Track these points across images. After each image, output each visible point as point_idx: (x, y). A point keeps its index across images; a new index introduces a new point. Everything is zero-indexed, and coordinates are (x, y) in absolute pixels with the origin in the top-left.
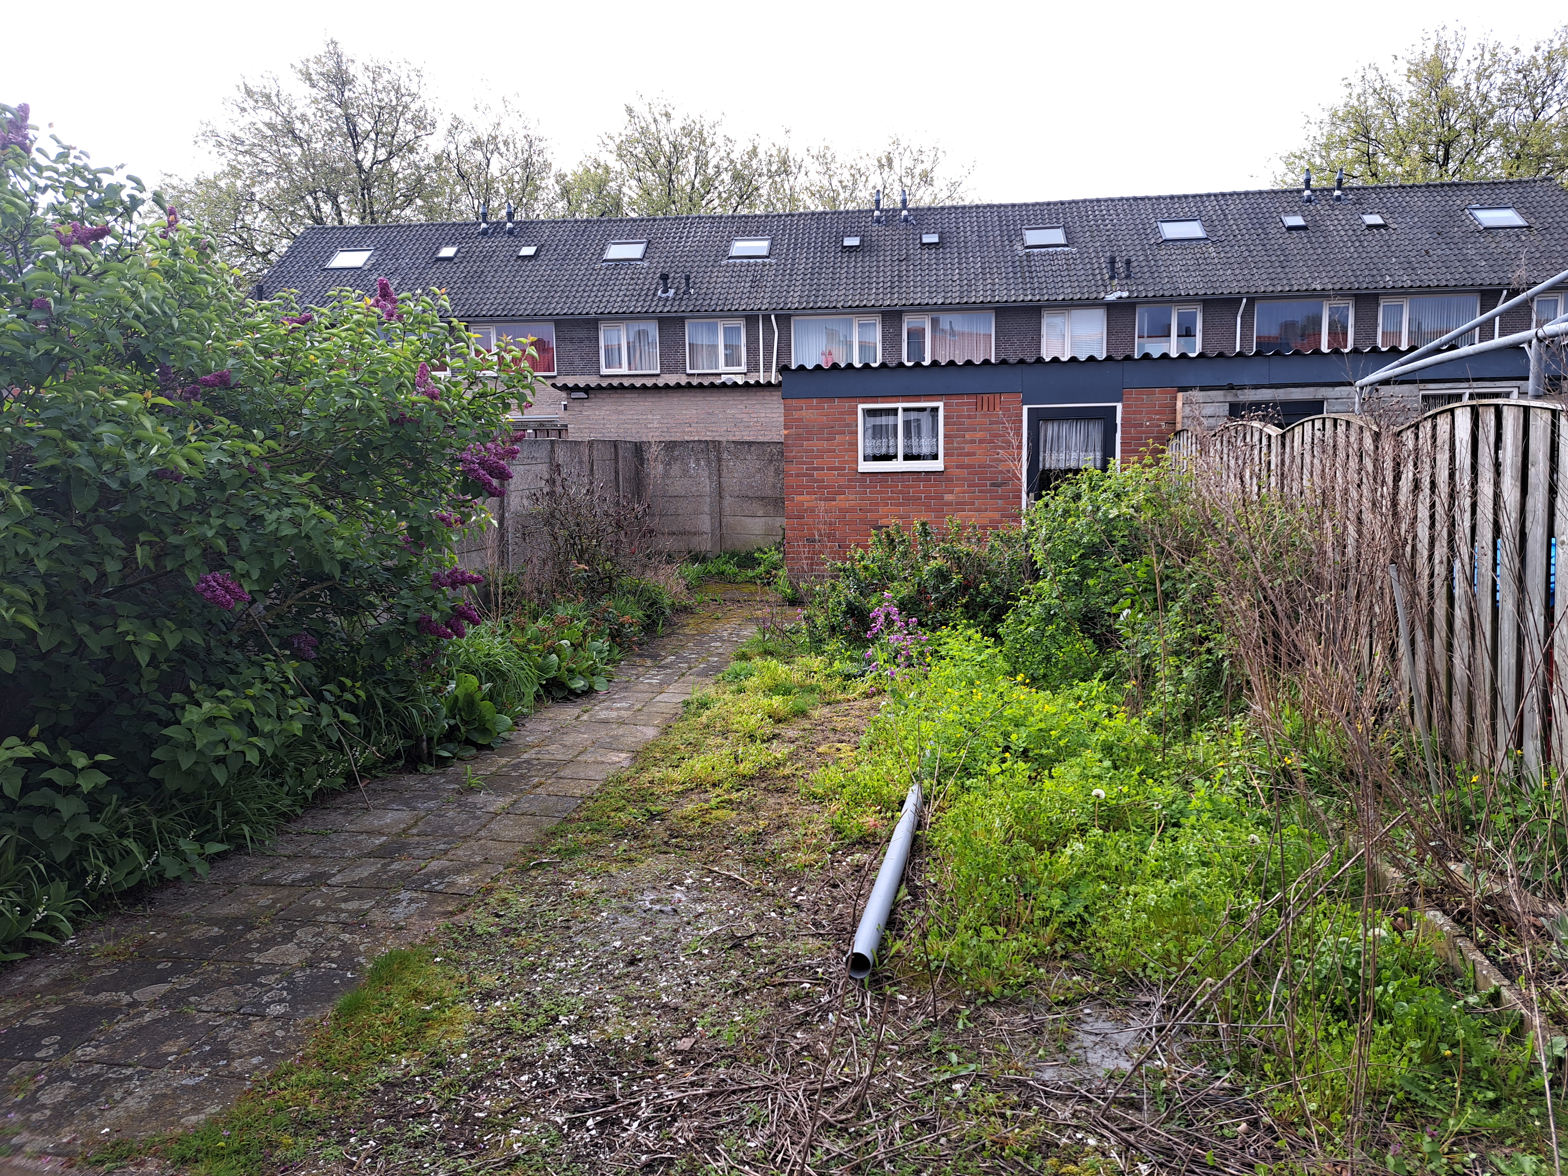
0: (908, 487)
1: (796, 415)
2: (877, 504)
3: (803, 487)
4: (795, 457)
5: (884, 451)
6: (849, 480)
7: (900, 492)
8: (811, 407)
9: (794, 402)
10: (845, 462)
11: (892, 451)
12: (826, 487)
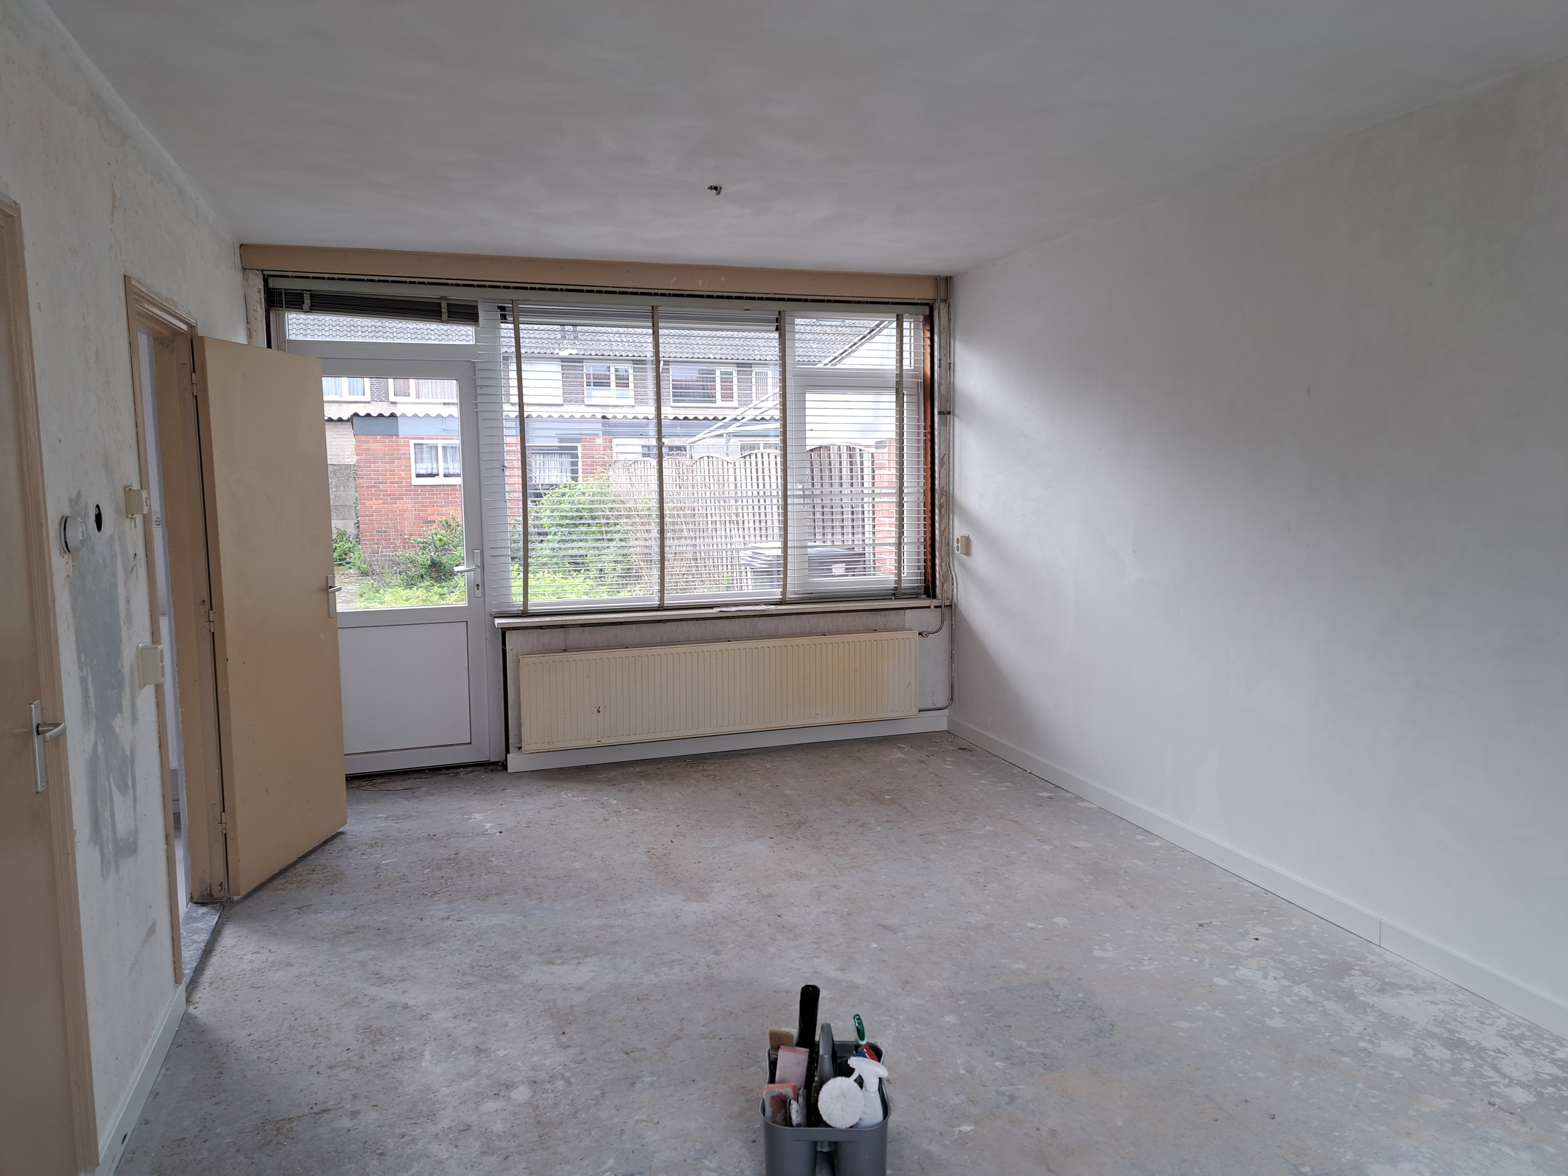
0: (447, 494)
1: (364, 446)
2: (427, 506)
3: (372, 495)
4: (365, 475)
5: (429, 472)
6: (406, 490)
7: (443, 498)
8: (377, 442)
9: (363, 438)
10: (403, 478)
11: (435, 472)
12: (389, 495)
